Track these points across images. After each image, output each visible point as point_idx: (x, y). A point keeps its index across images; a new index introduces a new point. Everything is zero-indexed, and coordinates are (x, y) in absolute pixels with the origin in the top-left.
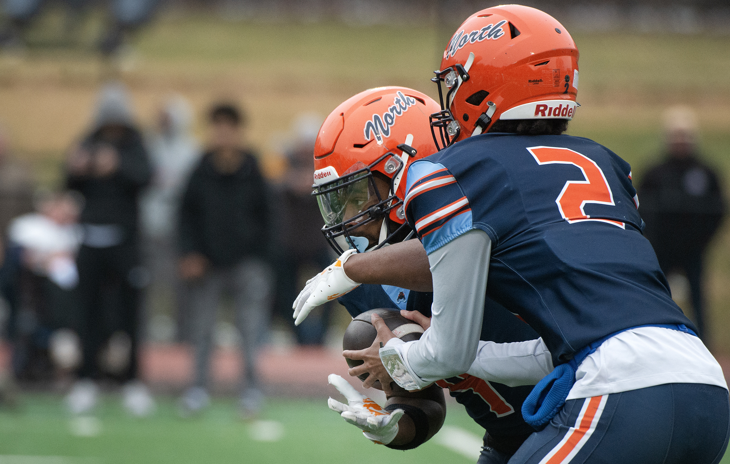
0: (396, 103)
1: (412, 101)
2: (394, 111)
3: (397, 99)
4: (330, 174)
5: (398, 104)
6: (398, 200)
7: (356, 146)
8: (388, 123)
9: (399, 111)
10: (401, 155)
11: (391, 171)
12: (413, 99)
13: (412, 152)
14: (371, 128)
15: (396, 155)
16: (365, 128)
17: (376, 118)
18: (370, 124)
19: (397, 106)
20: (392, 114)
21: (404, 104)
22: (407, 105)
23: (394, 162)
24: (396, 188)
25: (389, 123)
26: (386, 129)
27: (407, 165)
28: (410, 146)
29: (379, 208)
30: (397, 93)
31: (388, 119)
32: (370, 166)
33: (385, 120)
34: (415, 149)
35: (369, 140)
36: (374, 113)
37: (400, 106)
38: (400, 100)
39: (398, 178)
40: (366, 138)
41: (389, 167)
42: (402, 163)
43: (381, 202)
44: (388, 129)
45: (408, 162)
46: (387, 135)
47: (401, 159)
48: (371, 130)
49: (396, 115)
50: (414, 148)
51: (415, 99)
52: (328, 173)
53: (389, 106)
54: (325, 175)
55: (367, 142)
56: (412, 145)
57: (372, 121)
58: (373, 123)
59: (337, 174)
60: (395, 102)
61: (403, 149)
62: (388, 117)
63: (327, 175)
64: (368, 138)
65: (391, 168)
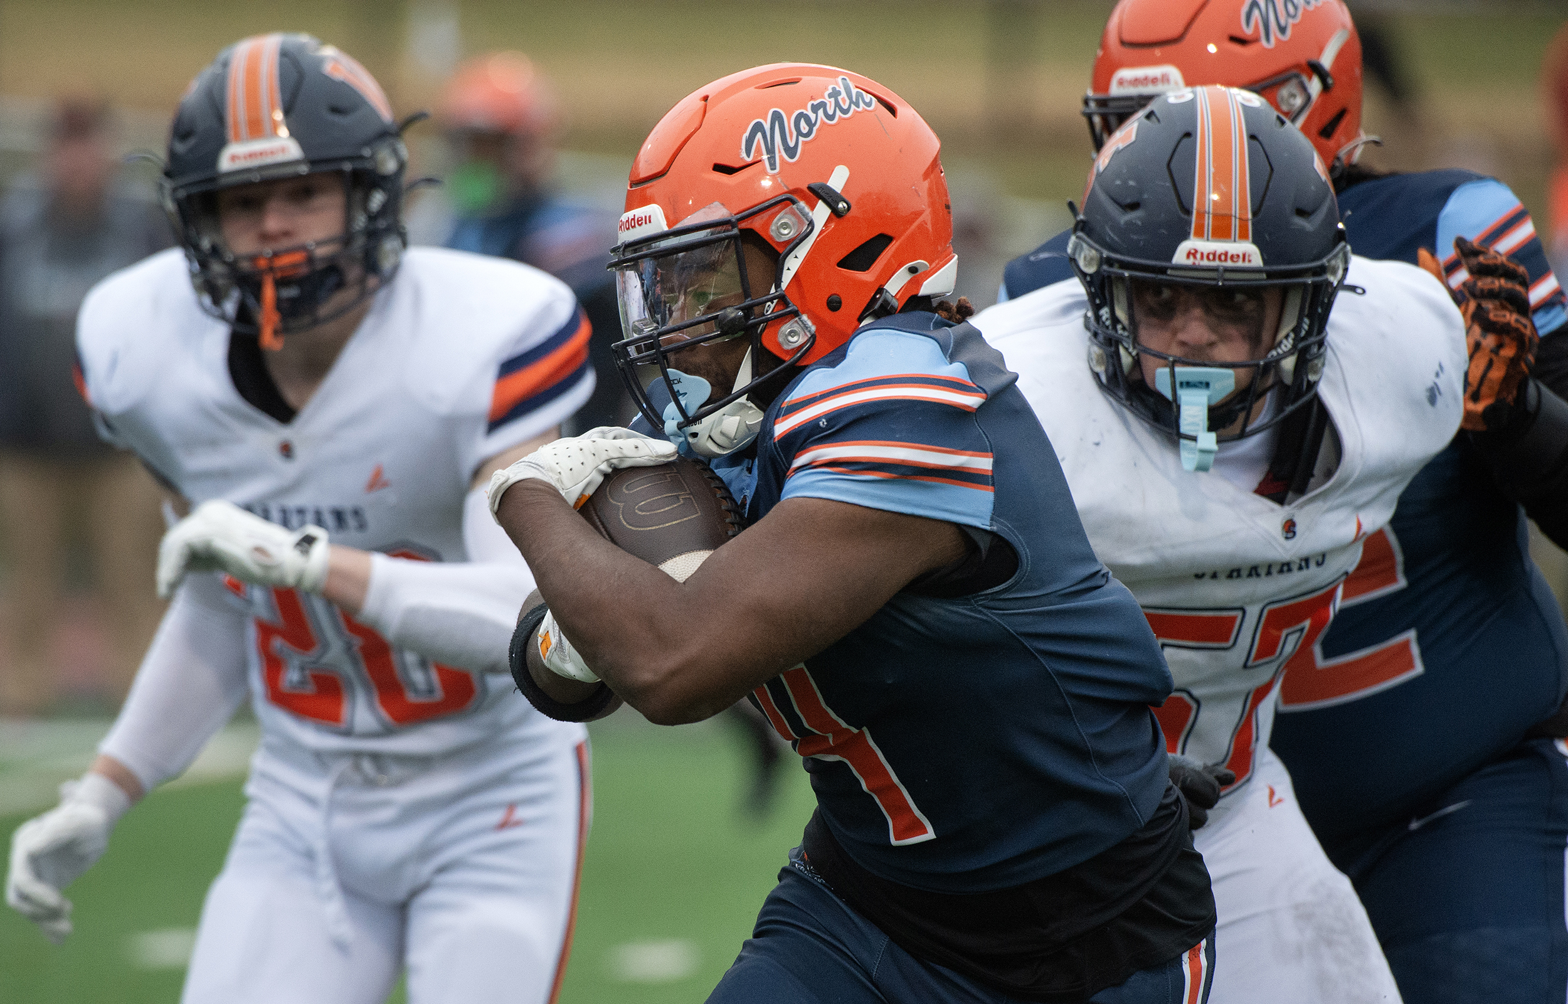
0: (830, 96)
1: (867, 100)
2: (821, 112)
3: (834, 89)
4: (650, 222)
5: (832, 100)
6: (787, 305)
7: (719, 168)
8: (799, 133)
9: (830, 112)
10: (813, 208)
11: (783, 237)
12: (871, 98)
13: (840, 206)
14: (759, 135)
15: (802, 204)
16: (747, 134)
17: (777, 117)
18: (758, 127)
19: (830, 102)
20: (813, 116)
21: (848, 102)
22: (853, 107)
23: (793, 219)
24: (787, 277)
25: (802, 133)
26: (792, 144)
27: (822, 232)
28: (839, 191)
29: (741, 313)
30: (839, 79)
31: (803, 124)
32: (739, 216)
33: (795, 126)
34: (847, 199)
35: (749, 160)
36: (773, 107)
37: (837, 104)
38: (839, 93)
39: (796, 257)
40: (744, 155)
41: (781, 227)
42: (811, 223)
43: (748, 302)
44: (797, 147)
45: (826, 225)
46: (792, 157)
47: (810, 214)
48: (759, 140)
49: (822, 119)
50: (844, 196)
51: (874, 99)
52: (646, 217)
53: (812, 98)
54: (639, 222)
55: (742, 164)
56: (842, 191)
57: (766, 123)
58: (767, 126)
59: (665, 222)
60: (826, 95)
61: (819, 193)
62: (802, 120)
63: (644, 221)
64: (749, 156)
65: (785, 229)
